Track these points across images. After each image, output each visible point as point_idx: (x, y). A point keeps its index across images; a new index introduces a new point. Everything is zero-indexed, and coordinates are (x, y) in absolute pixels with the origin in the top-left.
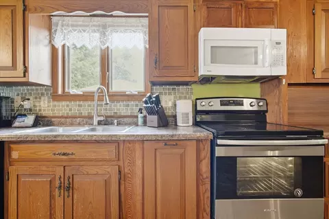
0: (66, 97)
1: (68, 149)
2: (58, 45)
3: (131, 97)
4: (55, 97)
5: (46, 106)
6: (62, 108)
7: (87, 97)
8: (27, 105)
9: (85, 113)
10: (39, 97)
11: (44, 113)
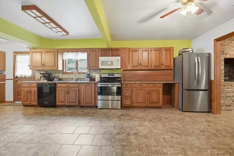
0: (66, 73)
1: (68, 85)
2: (64, 59)
3: (84, 73)
4: (63, 73)
5: (61, 76)
6: (65, 76)
7: (72, 73)
8: (56, 75)
9: (71, 78)
10: (59, 73)
11: (61, 78)
